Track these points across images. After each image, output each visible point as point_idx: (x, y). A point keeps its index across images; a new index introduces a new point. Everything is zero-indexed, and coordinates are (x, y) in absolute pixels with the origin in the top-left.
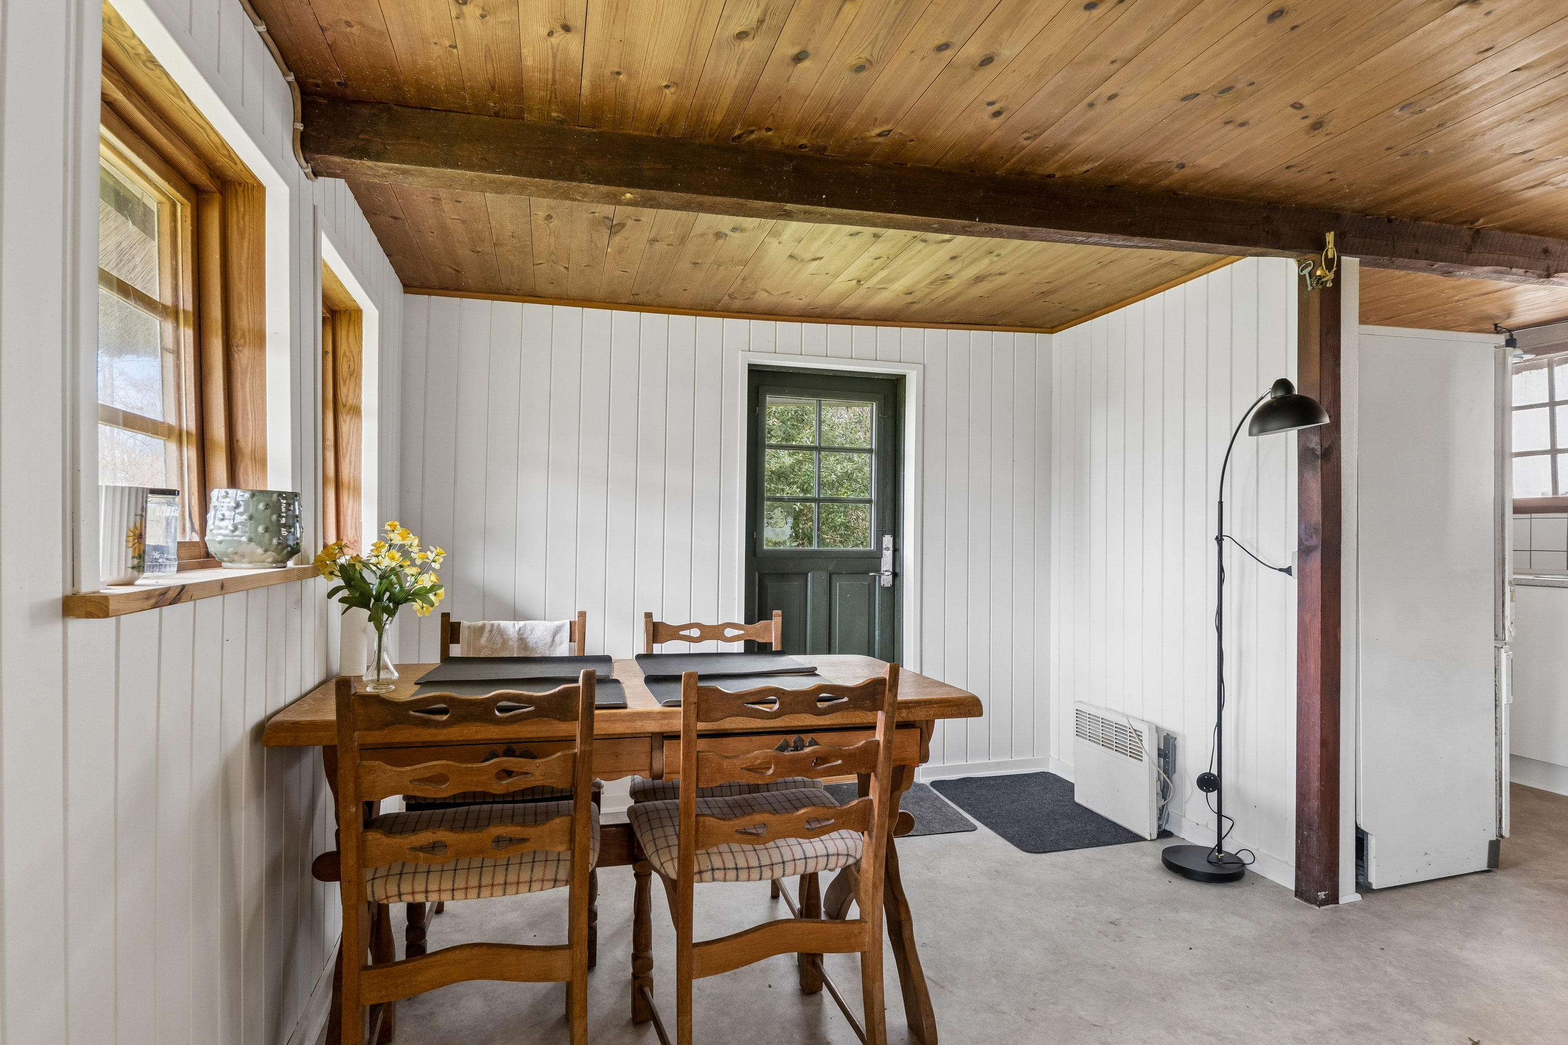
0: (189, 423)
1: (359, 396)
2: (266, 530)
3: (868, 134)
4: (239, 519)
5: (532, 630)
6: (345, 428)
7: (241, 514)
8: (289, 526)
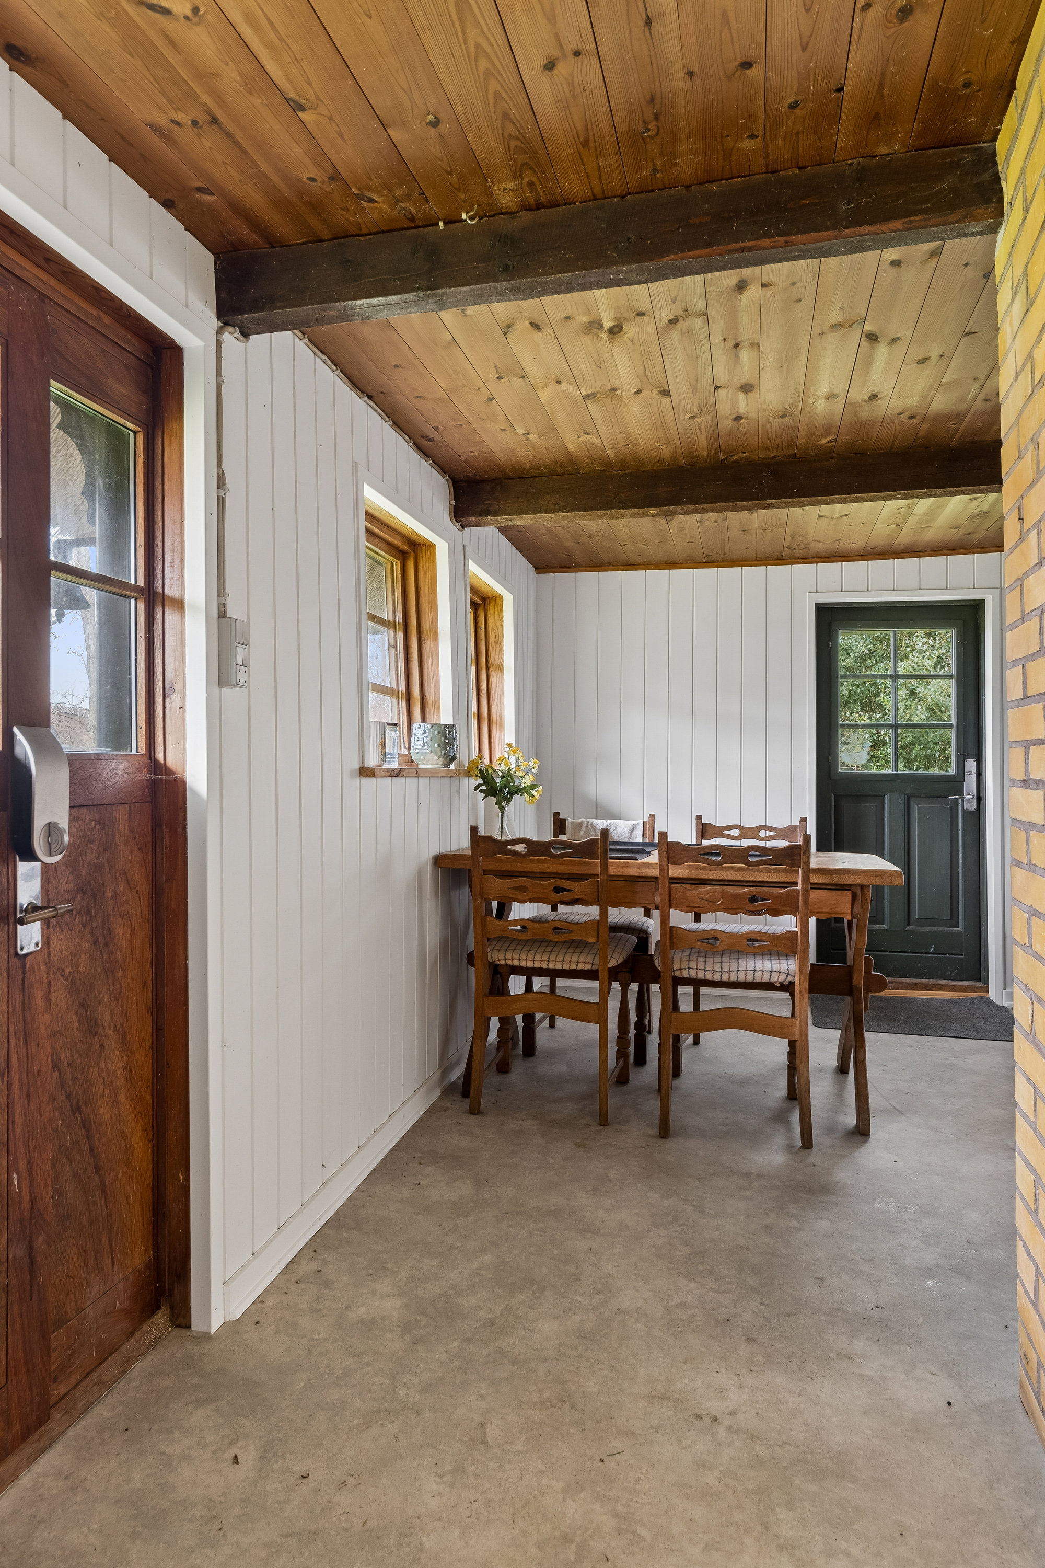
0: (403, 687)
1: (502, 658)
2: (439, 746)
3: (820, 443)
4: (426, 740)
5: (616, 827)
6: (493, 681)
7: (427, 737)
8: (450, 744)
